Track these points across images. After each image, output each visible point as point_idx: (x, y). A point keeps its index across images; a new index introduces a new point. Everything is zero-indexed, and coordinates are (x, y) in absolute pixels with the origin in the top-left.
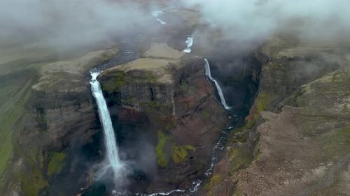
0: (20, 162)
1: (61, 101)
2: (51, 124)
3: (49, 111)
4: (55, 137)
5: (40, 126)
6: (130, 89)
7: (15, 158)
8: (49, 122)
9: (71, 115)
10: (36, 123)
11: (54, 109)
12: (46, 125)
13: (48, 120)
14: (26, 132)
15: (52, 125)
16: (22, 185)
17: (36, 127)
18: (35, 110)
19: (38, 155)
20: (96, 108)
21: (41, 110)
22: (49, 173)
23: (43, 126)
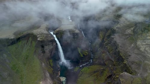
3: (46, 46)
5: (43, 52)
7: (41, 63)
9: (51, 47)
10: (42, 52)
13: (45, 50)
19: (46, 61)
20: (57, 44)
21: (43, 47)
22: (52, 66)
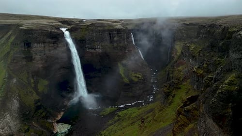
0: (15, 81)
1: (45, 37)
2: (36, 56)
3: (35, 45)
4: (40, 66)
6: (95, 35)
7: (10, 78)
8: (34, 55)
9: (51, 52)
10: (23, 56)
11: (39, 43)
12: (32, 57)
13: (33, 53)
14: (15, 61)
15: (38, 57)
16: (19, 96)
17: (23, 58)
18: (23, 45)
19: (28, 78)
21: (28, 45)
22: (39, 90)
23: (29, 58)
